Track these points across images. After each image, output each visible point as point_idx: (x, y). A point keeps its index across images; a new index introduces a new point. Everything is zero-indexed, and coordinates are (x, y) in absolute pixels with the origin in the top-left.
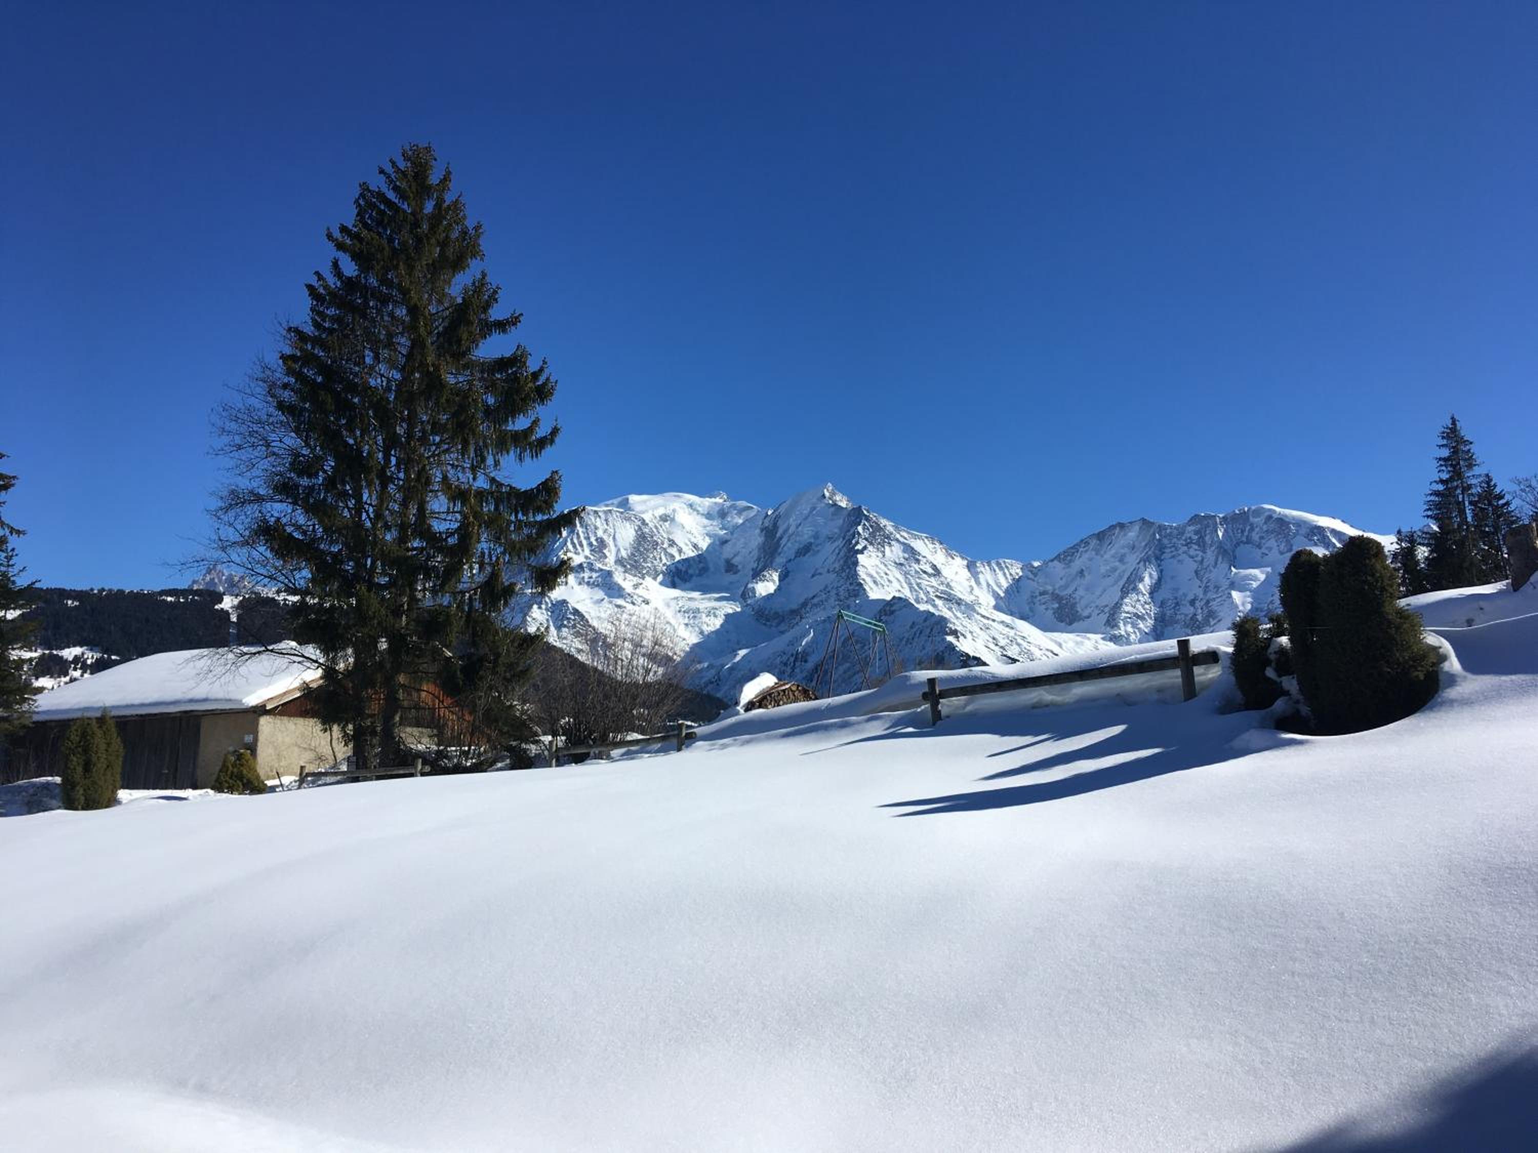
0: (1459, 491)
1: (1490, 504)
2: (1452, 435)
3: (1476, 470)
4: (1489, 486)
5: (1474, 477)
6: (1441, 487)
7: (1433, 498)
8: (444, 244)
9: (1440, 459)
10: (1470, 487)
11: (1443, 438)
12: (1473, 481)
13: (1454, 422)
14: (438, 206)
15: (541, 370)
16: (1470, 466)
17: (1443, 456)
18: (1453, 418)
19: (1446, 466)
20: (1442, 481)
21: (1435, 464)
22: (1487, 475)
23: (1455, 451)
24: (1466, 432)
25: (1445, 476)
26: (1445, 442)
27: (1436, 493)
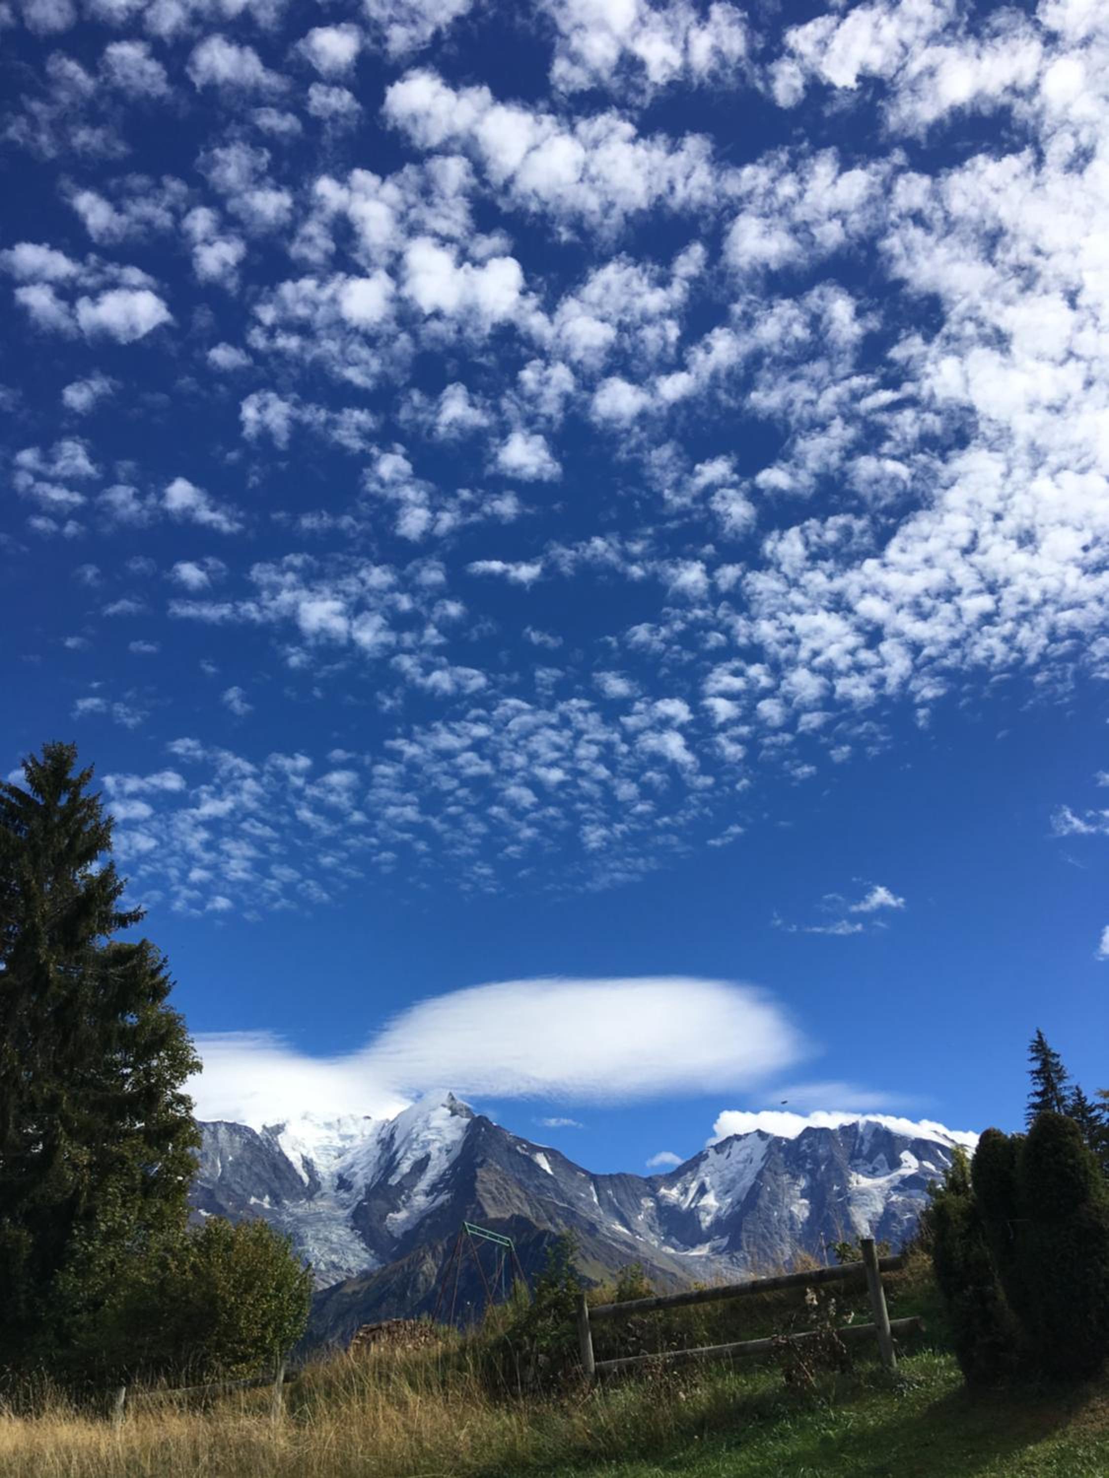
0: (1054, 1103)
1: (1084, 1116)
2: (1040, 1048)
3: (1066, 1083)
4: (1080, 1098)
5: (1066, 1088)
6: (1037, 1100)
7: (1032, 1111)
8: (74, 837)
9: (1033, 1072)
10: (1063, 1099)
11: (1033, 1051)
12: (1066, 1093)
13: (1040, 1036)
14: (73, 799)
15: (160, 968)
16: (1061, 1078)
17: (1034, 1069)
18: (1038, 1032)
19: (1039, 1078)
20: (1037, 1094)
21: (1029, 1077)
22: (1077, 1088)
23: (1045, 1063)
24: (1053, 1046)
25: (1040, 1089)
26: (1034, 1055)
27: (1034, 1106)
